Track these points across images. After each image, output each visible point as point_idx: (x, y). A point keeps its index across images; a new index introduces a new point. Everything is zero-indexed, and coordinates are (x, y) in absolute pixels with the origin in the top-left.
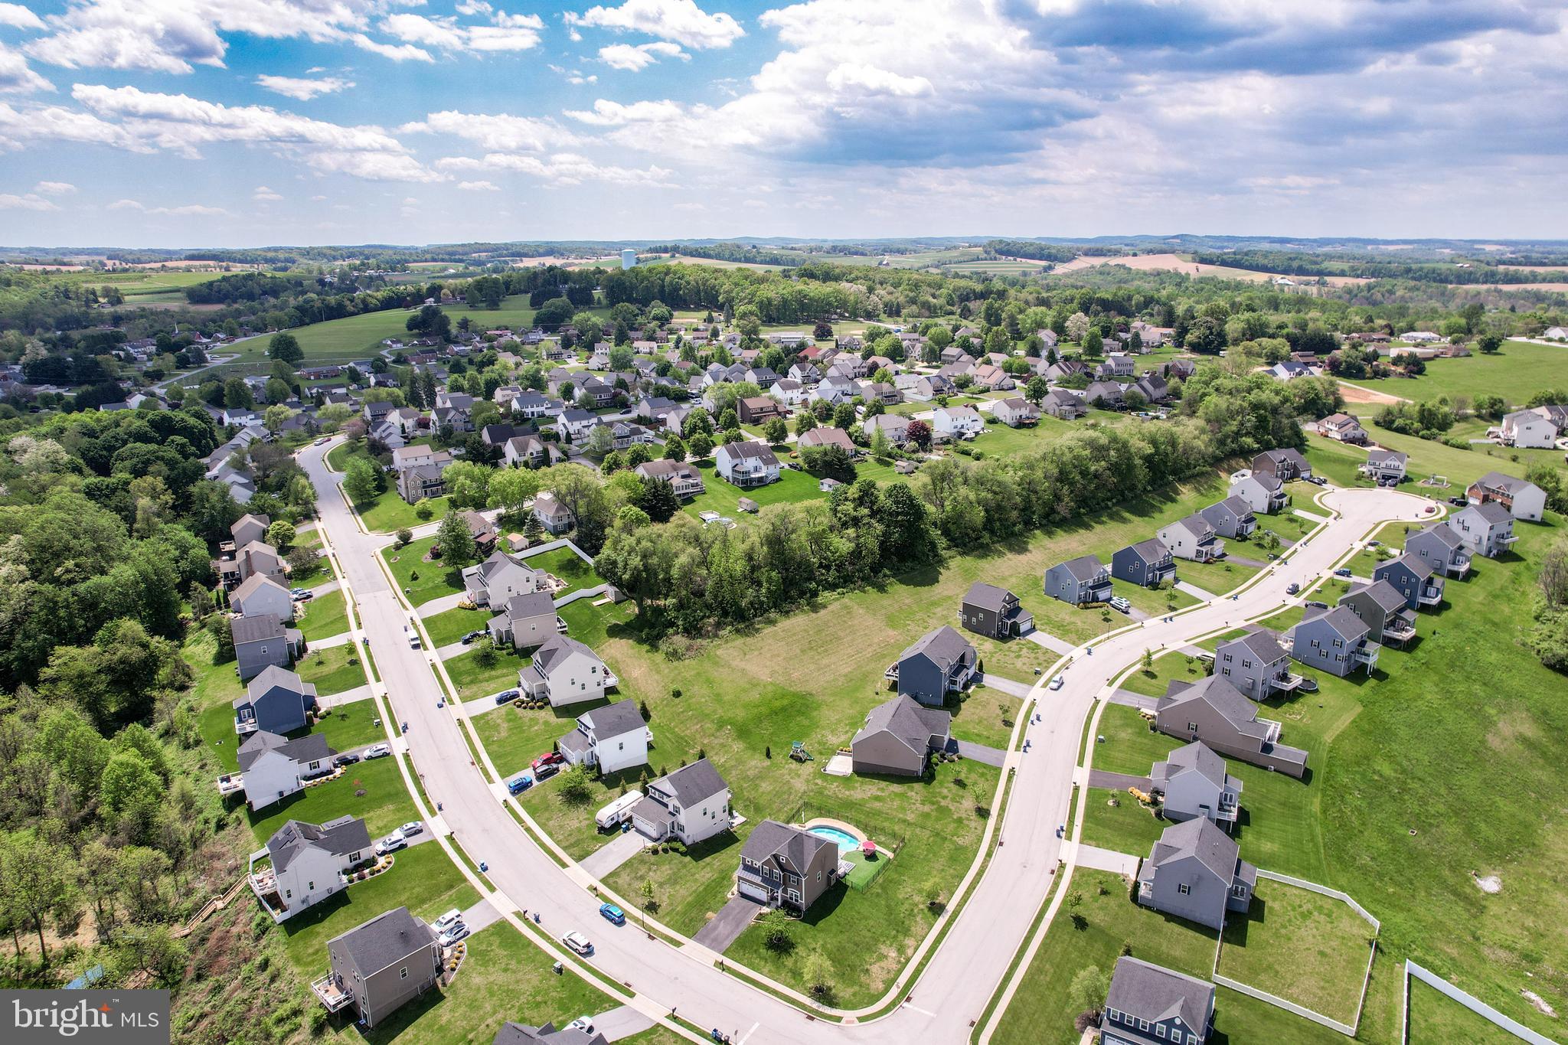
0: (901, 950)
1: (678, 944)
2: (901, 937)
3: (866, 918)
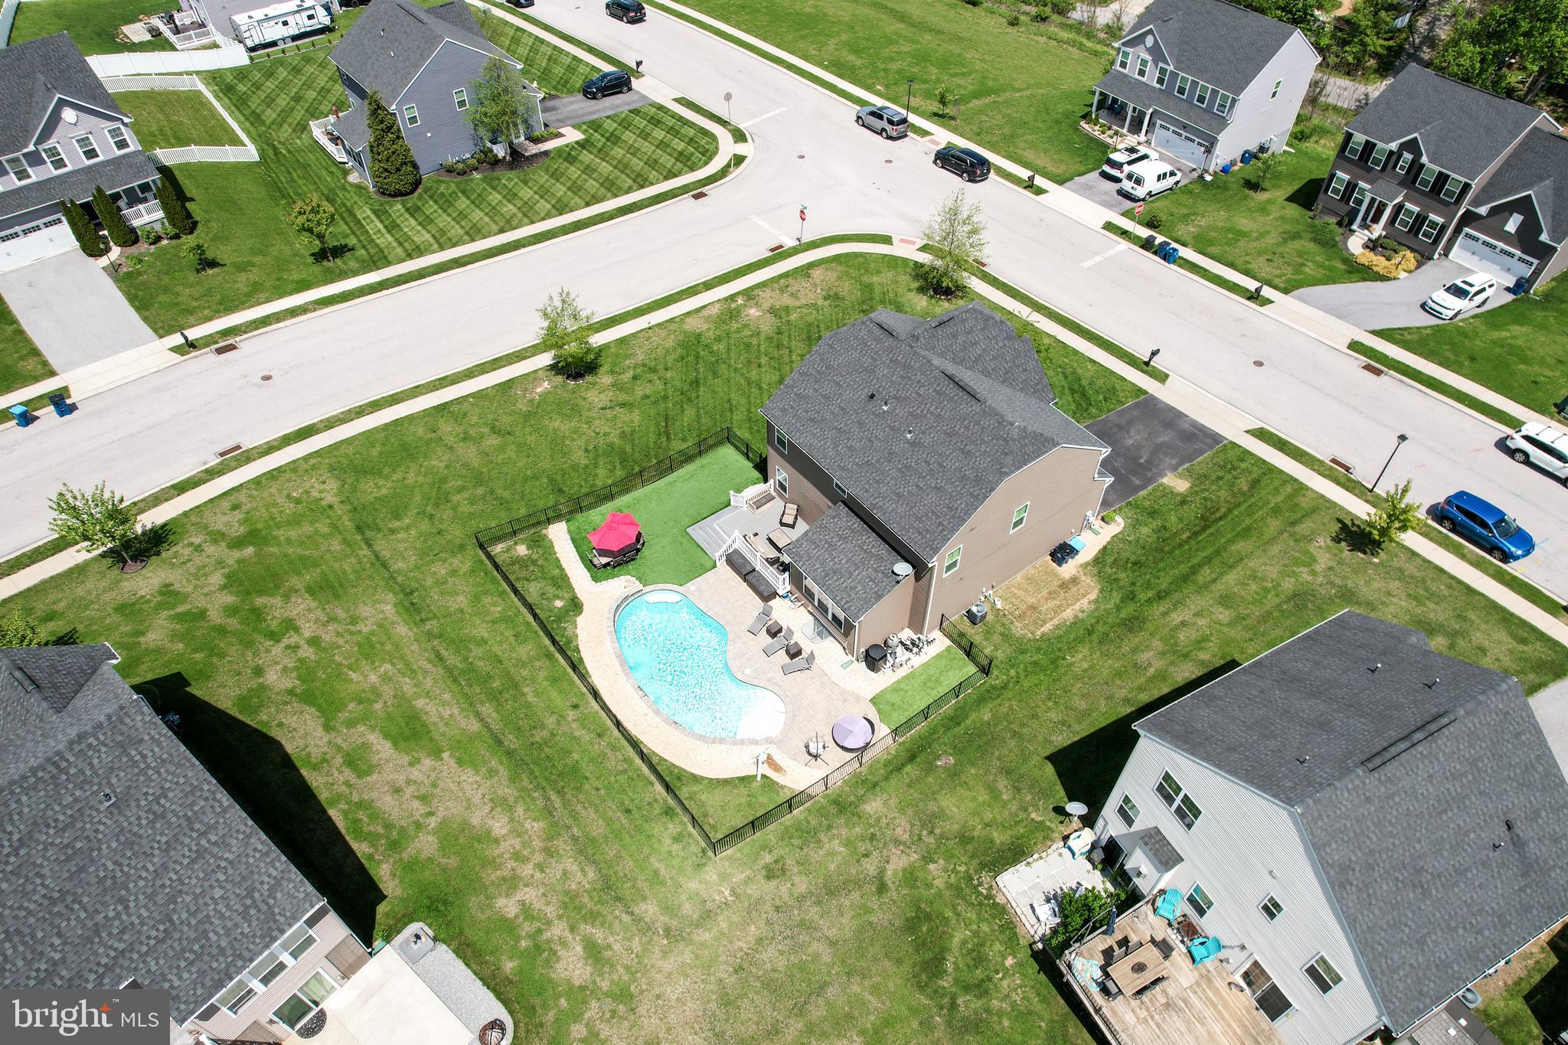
1: (1261, 434)
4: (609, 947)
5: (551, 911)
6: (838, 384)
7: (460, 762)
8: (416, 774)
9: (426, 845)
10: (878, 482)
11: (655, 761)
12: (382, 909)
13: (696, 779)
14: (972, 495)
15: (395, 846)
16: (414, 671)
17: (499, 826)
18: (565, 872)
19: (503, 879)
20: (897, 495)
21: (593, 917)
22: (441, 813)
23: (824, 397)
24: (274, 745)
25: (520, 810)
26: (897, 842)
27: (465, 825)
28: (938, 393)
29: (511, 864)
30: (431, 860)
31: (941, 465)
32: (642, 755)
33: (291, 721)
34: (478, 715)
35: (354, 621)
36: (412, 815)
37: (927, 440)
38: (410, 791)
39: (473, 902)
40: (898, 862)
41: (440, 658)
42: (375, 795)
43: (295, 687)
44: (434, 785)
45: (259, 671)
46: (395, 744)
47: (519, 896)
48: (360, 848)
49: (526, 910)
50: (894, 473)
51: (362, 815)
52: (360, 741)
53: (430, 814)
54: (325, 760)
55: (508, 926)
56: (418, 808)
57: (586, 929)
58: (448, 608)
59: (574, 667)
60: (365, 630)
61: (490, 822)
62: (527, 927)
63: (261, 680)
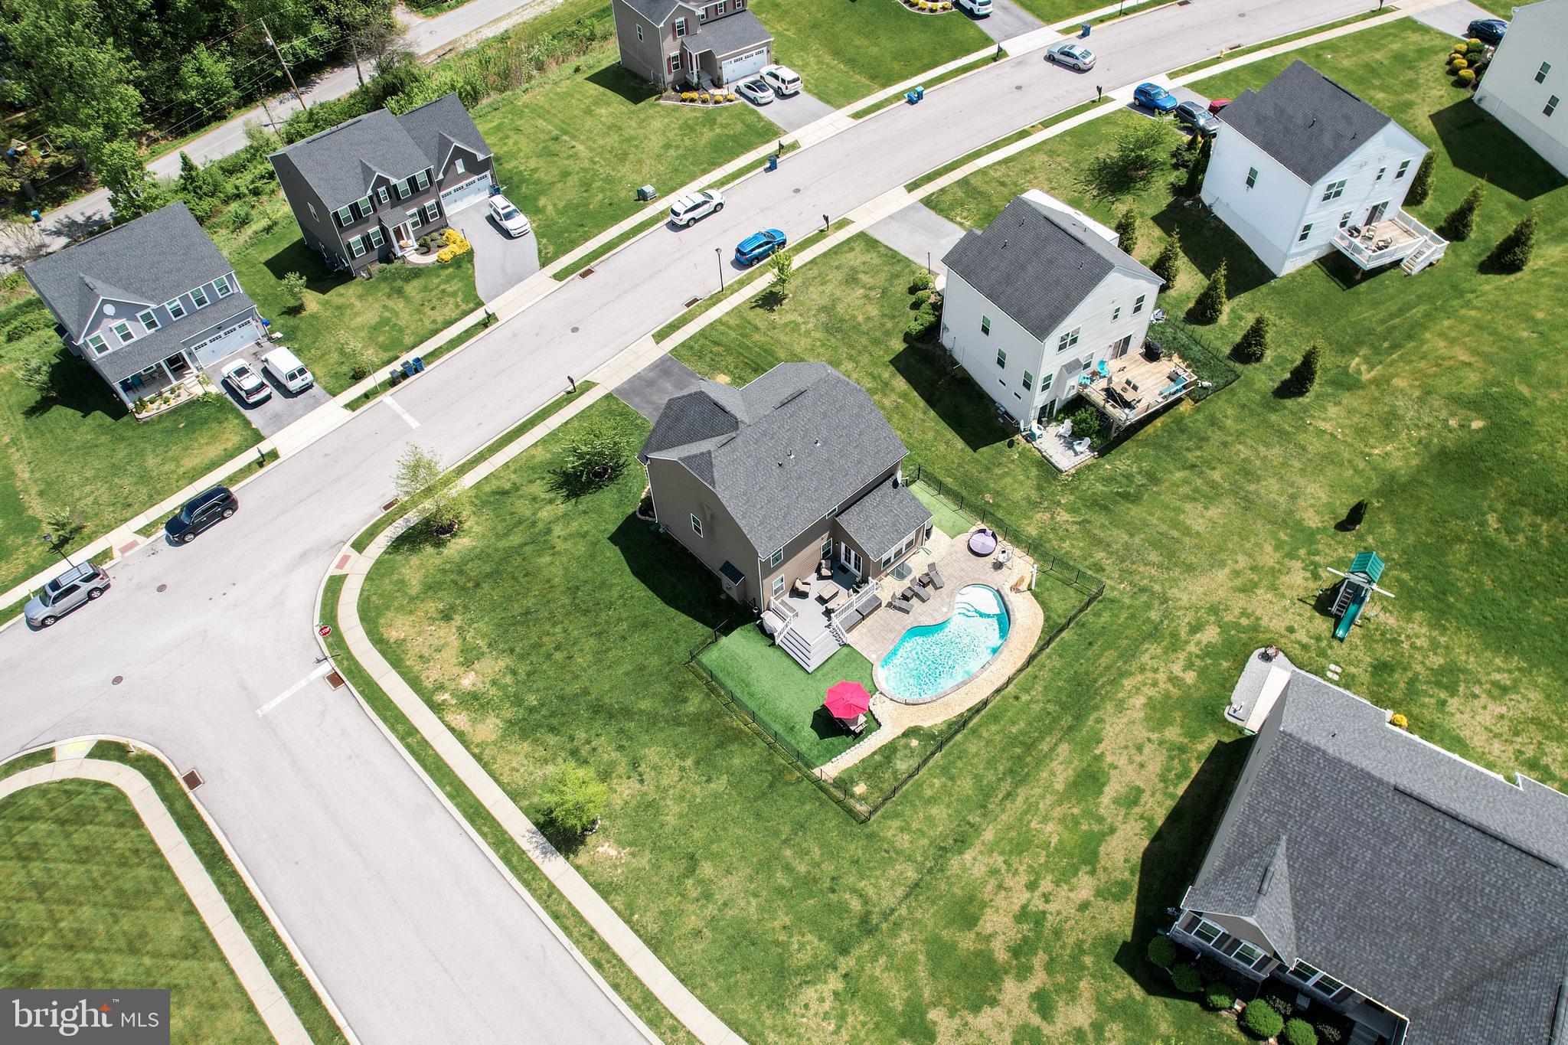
0: (473, 701)
1: (660, 336)
2: (509, 713)
3: (599, 656)
4: (1189, 623)
5: (1182, 655)
6: (761, 489)
7: (1099, 742)
8: (1122, 761)
9: (1173, 733)
10: (846, 475)
11: (1042, 643)
12: (1227, 740)
13: (1047, 619)
14: (870, 413)
15: (1182, 749)
16: (1030, 805)
17: (1138, 701)
18: (1152, 658)
19: (1174, 686)
20: (859, 463)
21: (1174, 635)
22: (1146, 735)
23: (769, 502)
24: (1147, 855)
25: (1120, 695)
26: (1053, 518)
27: (1147, 719)
28: (791, 416)
29: (1162, 685)
30: (1182, 727)
31: (844, 428)
32: (1041, 649)
33: (1119, 857)
34: (1052, 750)
35: (994, 872)
36: (1156, 750)
37: (825, 433)
38: (1138, 759)
39: (1196, 695)
40: (1063, 516)
41: (1008, 795)
42: (1153, 776)
43: (1087, 873)
44: (1126, 747)
45: (1084, 906)
46: (1103, 785)
47: (1181, 674)
48: (1195, 767)
49: (1189, 666)
50: (842, 462)
51: (1172, 775)
52: (1112, 806)
53: (1149, 740)
54: (1142, 817)
55: (1202, 673)
56: (1148, 749)
57: (1183, 635)
58: (949, 816)
59: (978, 711)
60: (1000, 859)
61: (1138, 706)
62: (1198, 663)
63: (1092, 899)
